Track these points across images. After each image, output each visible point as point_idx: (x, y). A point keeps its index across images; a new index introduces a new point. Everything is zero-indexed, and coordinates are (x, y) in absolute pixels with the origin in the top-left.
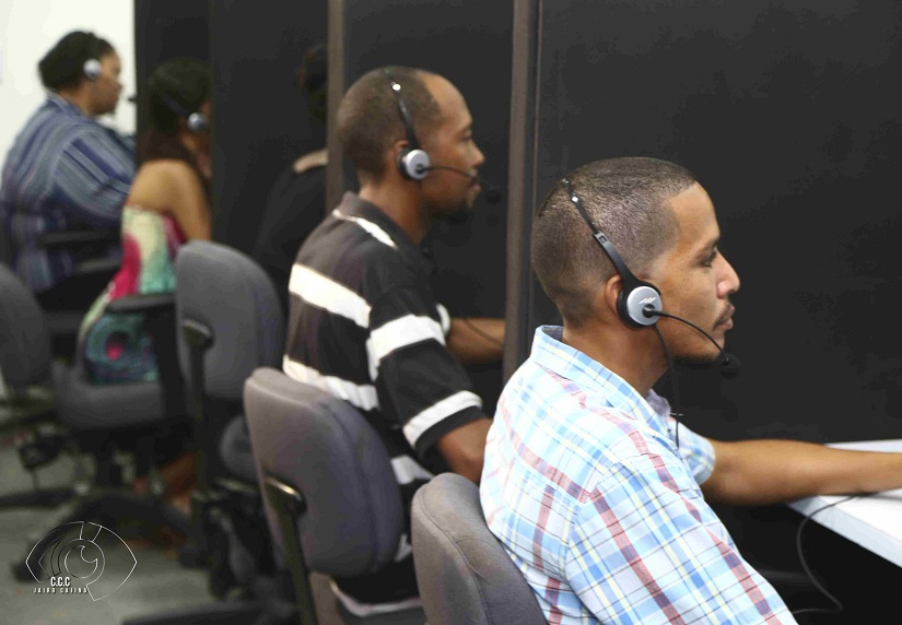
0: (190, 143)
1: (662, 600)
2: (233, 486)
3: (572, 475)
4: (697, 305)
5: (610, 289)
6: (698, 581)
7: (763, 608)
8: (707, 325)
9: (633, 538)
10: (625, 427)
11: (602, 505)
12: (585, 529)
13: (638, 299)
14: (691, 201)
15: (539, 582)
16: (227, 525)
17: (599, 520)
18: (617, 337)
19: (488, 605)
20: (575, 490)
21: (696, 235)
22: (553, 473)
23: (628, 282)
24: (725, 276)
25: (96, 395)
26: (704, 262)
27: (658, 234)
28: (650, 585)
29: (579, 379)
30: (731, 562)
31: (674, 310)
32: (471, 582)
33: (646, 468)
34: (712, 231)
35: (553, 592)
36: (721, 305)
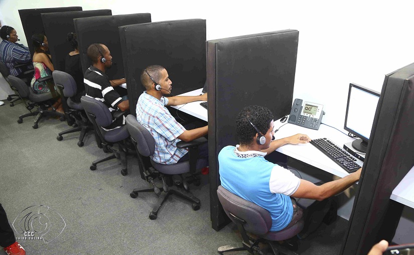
0: (43, 49)
1: (168, 129)
2: (73, 110)
3: (153, 114)
4: (166, 87)
5: (153, 85)
6: (173, 126)
7: (181, 128)
8: (168, 89)
9: (163, 122)
10: (160, 107)
11: (158, 118)
12: (156, 122)
13: (157, 87)
14: (164, 71)
15: (149, 129)
16: (74, 117)
17: (158, 120)
18: (155, 92)
19: (144, 135)
20: (154, 117)
21: (165, 76)
22: (150, 114)
23: (156, 84)
24: (170, 82)
25: (39, 96)
26: (167, 80)
27: (160, 76)
28: (166, 128)
29: (151, 100)
30: (176, 123)
31: (163, 88)
32: (141, 133)
33: (163, 112)
34: (168, 76)
35: (151, 131)
36: (170, 86)
